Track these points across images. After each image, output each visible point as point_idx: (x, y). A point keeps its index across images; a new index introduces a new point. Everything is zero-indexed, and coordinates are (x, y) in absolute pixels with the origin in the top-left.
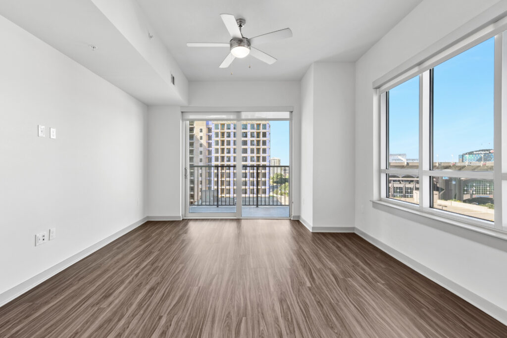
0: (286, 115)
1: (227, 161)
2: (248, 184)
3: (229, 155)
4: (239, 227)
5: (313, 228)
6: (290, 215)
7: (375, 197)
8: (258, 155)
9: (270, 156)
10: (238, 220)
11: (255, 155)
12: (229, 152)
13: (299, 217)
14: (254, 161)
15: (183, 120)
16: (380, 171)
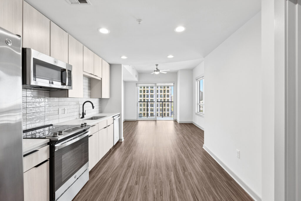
0: (172, 84)
1: (147, 97)
2: (159, 110)
3: (148, 94)
4: (156, 124)
5: (179, 122)
6: (174, 119)
7: (196, 111)
8: (165, 94)
9: (171, 94)
10: (156, 121)
11: (163, 94)
12: (148, 92)
13: (176, 119)
14: (162, 97)
15: (136, 86)
16: (198, 104)
